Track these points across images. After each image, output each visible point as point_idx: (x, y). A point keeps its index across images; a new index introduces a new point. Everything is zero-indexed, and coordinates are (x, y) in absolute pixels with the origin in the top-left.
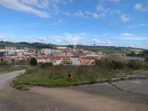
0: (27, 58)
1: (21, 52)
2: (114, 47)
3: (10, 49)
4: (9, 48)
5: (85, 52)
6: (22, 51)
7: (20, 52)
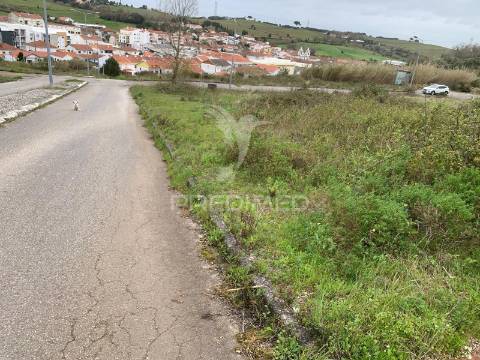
0: (83, 56)
1: (62, 35)
2: (362, 35)
3: (26, 22)
4: (20, 19)
5: (257, 47)
6: (65, 33)
7: (59, 34)
